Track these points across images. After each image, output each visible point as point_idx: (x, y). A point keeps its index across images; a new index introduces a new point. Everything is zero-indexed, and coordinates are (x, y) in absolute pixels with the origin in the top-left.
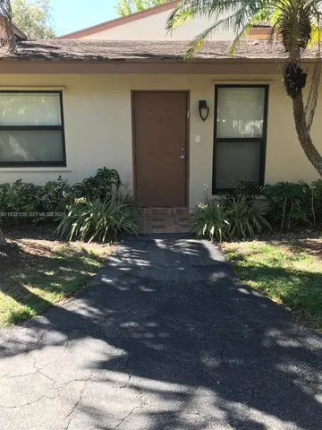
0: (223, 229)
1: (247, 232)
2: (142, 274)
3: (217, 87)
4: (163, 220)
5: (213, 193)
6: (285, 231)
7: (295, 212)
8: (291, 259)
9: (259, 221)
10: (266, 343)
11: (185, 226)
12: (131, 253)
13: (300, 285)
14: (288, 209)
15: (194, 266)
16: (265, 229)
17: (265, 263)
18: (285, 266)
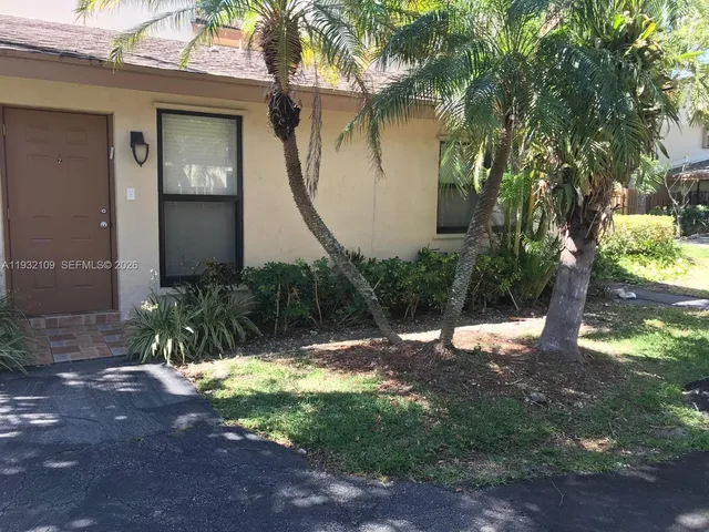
0: (186, 343)
1: (225, 344)
2: (45, 438)
3: (160, 112)
4: (70, 337)
5: (162, 285)
6: (281, 336)
7: (292, 306)
8: (296, 377)
9: (242, 324)
10: (278, 508)
11: (117, 345)
12: (14, 404)
13: (314, 414)
14: (283, 302)
15: (143, 410)
16: (251, 336)
17: (260, 388)
18: (288, 388)
